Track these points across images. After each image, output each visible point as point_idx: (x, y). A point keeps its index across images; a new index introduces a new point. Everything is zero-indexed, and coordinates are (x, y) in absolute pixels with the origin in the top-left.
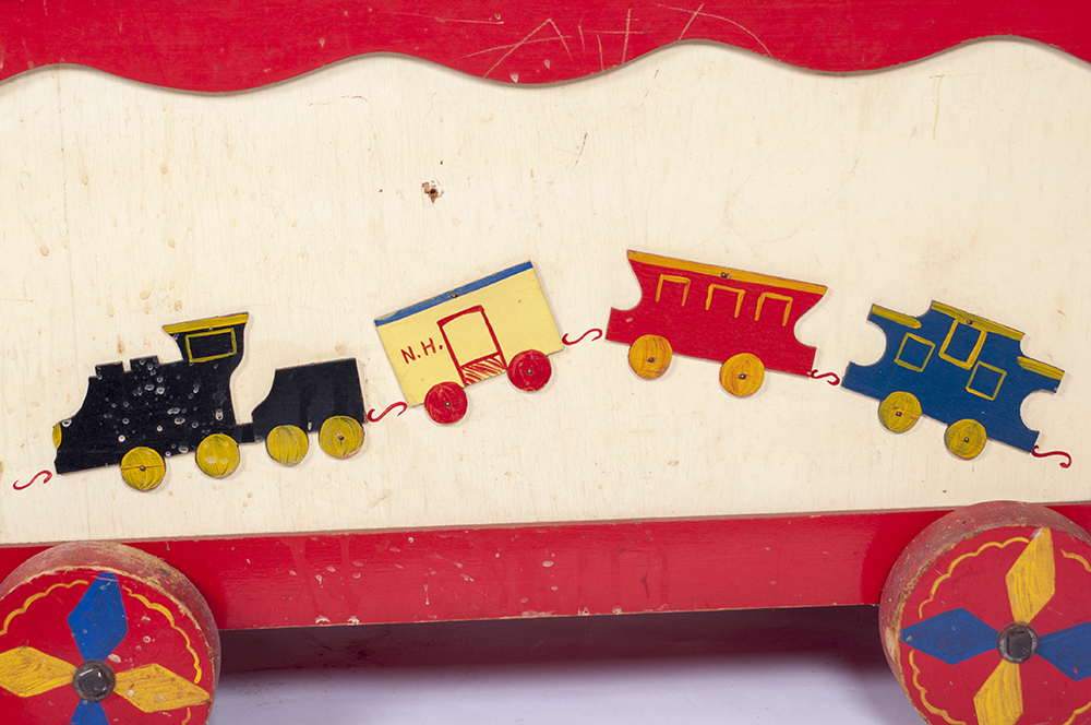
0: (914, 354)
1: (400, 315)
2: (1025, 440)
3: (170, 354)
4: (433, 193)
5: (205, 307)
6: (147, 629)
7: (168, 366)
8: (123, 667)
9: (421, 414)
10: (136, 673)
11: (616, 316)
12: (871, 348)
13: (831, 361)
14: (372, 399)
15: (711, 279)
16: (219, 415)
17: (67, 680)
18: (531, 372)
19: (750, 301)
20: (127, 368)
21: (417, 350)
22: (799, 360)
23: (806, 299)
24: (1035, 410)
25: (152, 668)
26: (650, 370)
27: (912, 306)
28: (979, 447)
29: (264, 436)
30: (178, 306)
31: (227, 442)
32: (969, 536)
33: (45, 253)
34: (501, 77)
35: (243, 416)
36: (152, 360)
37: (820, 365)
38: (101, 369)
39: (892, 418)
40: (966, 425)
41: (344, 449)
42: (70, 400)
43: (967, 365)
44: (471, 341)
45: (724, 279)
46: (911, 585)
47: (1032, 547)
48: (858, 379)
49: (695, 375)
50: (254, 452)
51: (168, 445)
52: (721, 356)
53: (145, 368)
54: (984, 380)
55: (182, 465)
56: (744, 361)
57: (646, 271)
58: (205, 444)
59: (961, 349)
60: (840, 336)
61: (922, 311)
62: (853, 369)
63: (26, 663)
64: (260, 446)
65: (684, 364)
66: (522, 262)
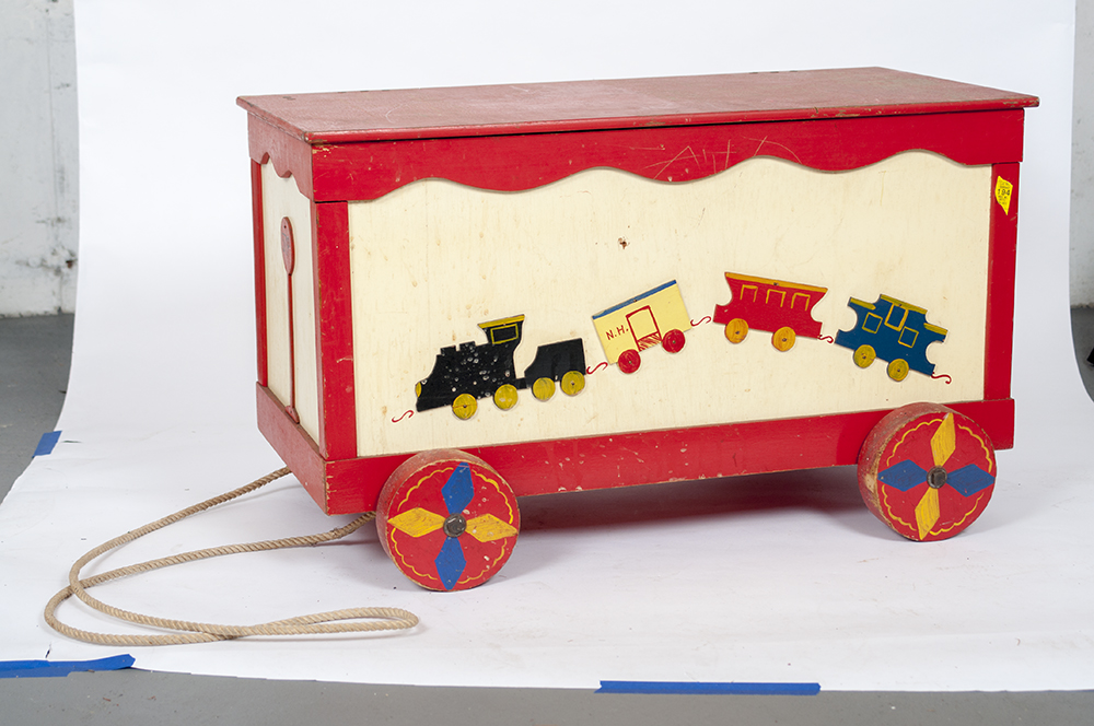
0: (872, 323)
1: (606, 313)
2: (928, 369)
3: (481, 339)
4: (624, 244)
5: (500, 313)
6: (485, 494)
7: (481, 347)
8: (471, 517)
9: (615, 369)
10: (477, 520)
11: (719, 309)
12: (849, 321)
13: (829, 330)
14: (590, 363)
15: (769, 286)
16: (507, 374)
17: (440, 526)
18: (674, 342)
19: (788, 298)
20: (458, 349)
21: (615, 332)
22: (812, 330)
23: (817, 295)
24: (933, 352)
25: (487, 517)
26: (736, 338)
27: (870, 298)
28: (905, 374)
29: (531, 384)
30: (486, 313)
31: (511, 389)
32: (912, 420)
33: (415, 285)
34: (663, 179)
35: (520, 374)
36: (472, 344)
37: (824, 333)
38: (443, 350)
39: (860, 360)
40: (898, 363)
41: (573, 391)
42: (426, 369)
43: (898, 329)
44: (643, 326)
45: (775, 286)
46: (883, 448)
47: (944, 424)
48: (844, 339)
49: (759, 339)
50: (525, 394)
51: (478, 393)
52: (773, 330)
53: (467, 348)
54: (908, 337)
55: (486, 403)
56: (786, 331)
57: (734, 283)
58: (499, 391)
59: (895, 320)
60: (834, 315)
61: (875, 300)
62: (840, 333)
63: (418, 517)
64: (529, 391)
65: (753, 334)
66: (671, 280)
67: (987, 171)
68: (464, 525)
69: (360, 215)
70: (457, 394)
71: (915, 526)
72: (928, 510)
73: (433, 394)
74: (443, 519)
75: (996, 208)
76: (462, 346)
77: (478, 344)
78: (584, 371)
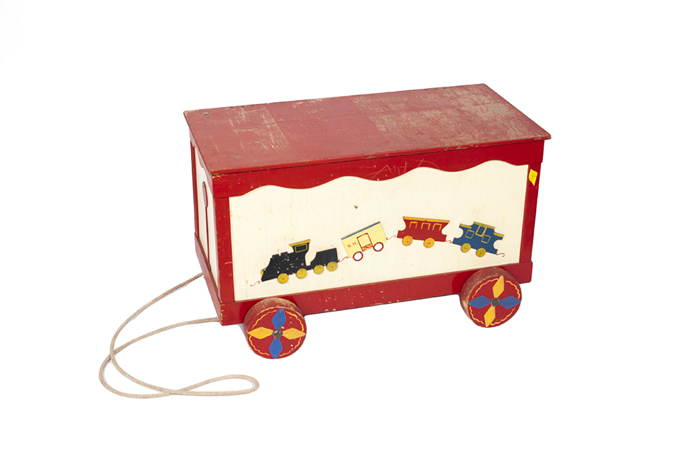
0: (470, 234)
1: (348, 237)
2: (494, 251)
3: (291, 251)
4: (356, 207)
5: (299, 239)
6: (291, 320)
7: (290, 254)
8: (285, 329)
9: (351, 259)
10: (288, 330)
11: (400, 232)
12: (460, 233)
13: (450, 238)
14: (339, 257)
15: (423, 222)
16: (302, 264)
17: (271, 334)
19: (432, 226)
20: (280, 255)
21: (352, 245)
22: (442, 238)
23: (445, 224)
24: (497, 244)
25: (292, 329)
26: (407, 244)
27: (469, 223)
28: (484, 254)
29: (313, 268)
30: (293, 239)
31: (304, 270)
32: (485, 279)
33: (260, 229)
34: (375, 179)
35: (308, 264)
36: (286, 253)
37: (447, 239)
38: (273, 256)
39: (464, 250)
40: (481, 250)
41: (332, 269)
42: (266, 264)
43: (482, 236)
44: (365, 241)
45: (426, 222)
46: (471, 291)
47: (499, 280)
48: (456, 241)
49: (418, 244)
50: (310, 272)
51: (289, 273)
52: (424, 239)
53: (284, 255)
54: (486, 239)
55: (293, 277)
56: (430, 240)
57: (407, 221)
58: (298, 272)
59: (480, 232)
60: (452, 232)
61: (472, 224)
62: (455, 239)
63: (261, 331)
64: (312, 270)
65: (415, 242)
66: (377, 221)
67: (526, 167)
68: (282, 333)
69: (234, 202)
70: (279, 274)
71: (484, 322)
72: (490, 315)
73: (268, 274)
74: (272, 331)
75: (529, 183)
76: (282, 254)
77: (289, 252)
78: (337, 261)
